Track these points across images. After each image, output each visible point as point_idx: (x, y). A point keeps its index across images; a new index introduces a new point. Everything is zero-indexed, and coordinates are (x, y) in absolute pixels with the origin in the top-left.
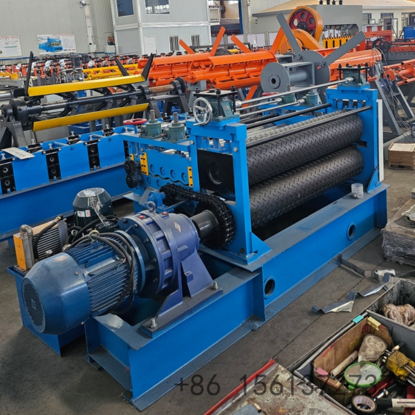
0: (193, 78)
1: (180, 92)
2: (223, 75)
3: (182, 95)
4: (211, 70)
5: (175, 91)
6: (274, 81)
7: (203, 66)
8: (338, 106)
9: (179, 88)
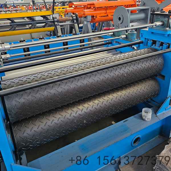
0: (84, 14)
1: (75, 21)
2: (102, 13)
3: (76, 23)
4: (95, 10)
5: (73, 20)
6: (120, 19)
7: (92, 7)
8: (148, 44)
9: (75, 19)
